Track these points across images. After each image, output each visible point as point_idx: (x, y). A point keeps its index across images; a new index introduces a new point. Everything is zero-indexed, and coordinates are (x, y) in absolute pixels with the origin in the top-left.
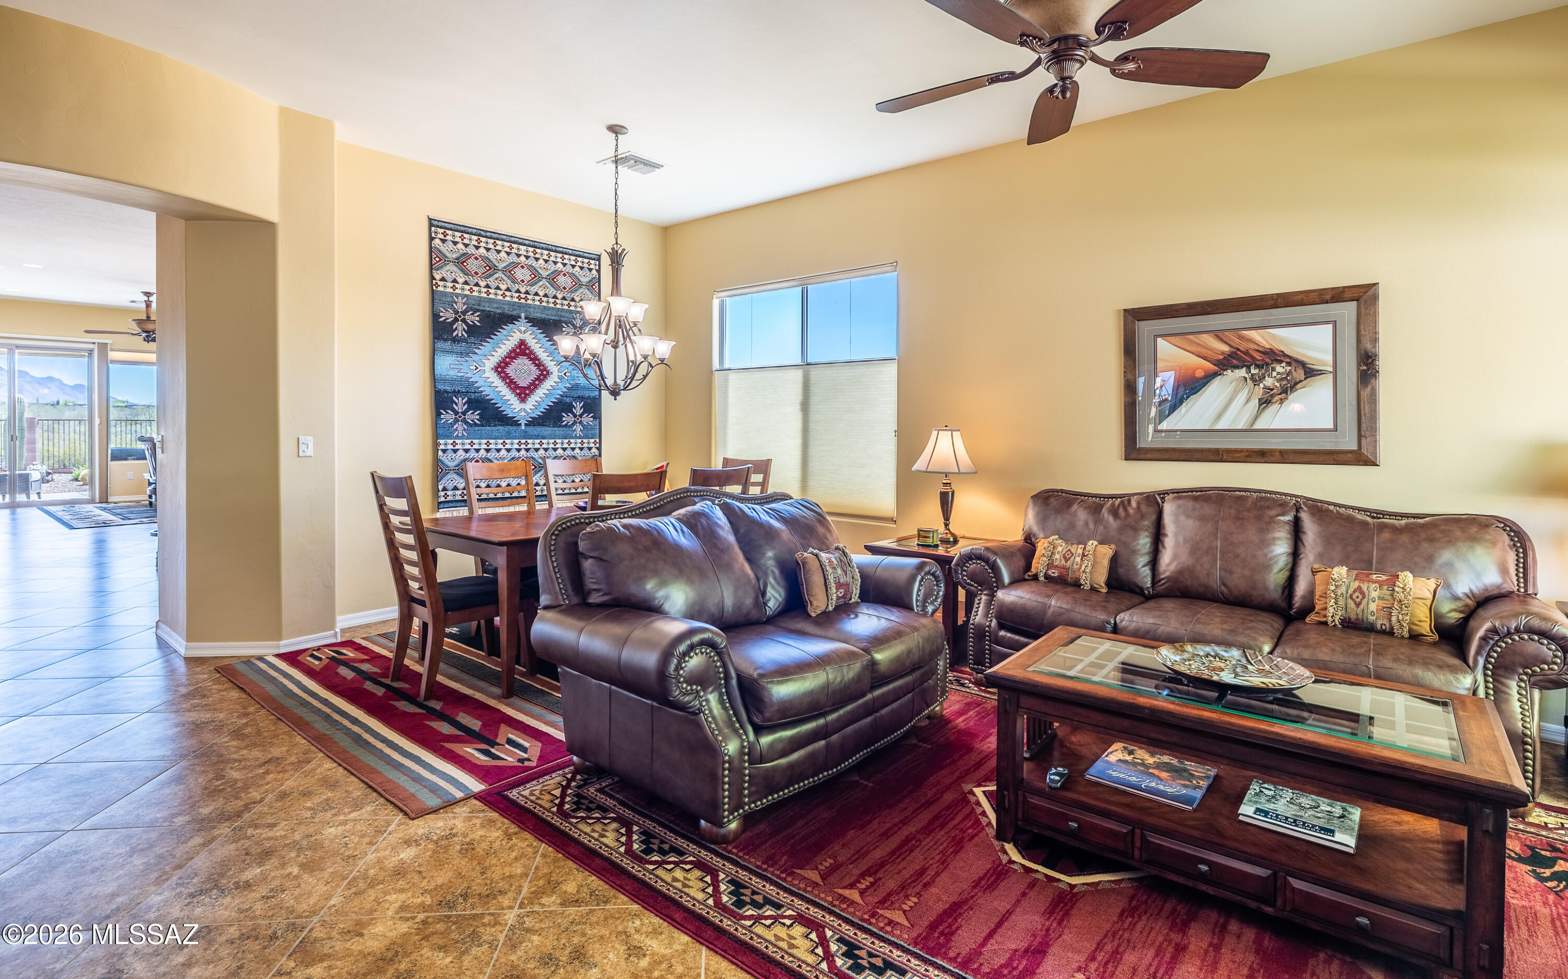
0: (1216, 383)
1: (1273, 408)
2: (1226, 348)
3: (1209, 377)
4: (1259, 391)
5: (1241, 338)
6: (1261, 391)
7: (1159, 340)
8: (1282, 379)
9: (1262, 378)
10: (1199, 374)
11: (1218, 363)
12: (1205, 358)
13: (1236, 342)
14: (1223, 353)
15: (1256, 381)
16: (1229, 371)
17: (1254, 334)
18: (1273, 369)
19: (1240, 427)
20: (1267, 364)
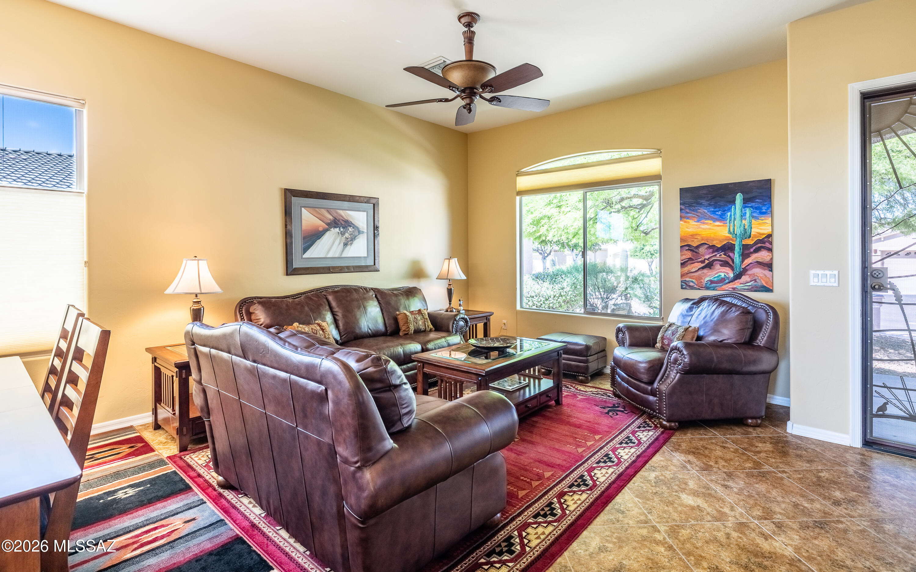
0: (328, 234)
1: (349, 247)
2: (331, 217)
3: (325, 231)
4: (343, 239)
5: (337, 213)
6: (344, 239)
7: (303, 209)
8: (351, 234)
9: (344, 234)
10: (321, 229)
11: (328, 224)
12: (323, 222)
13: (335, 215)
14: (330, 219)
15: (343, 234)
16: (333, 229)
17: (341, 212)
18: (348, 230)
19: (337, 256)
20: (346, 227)
